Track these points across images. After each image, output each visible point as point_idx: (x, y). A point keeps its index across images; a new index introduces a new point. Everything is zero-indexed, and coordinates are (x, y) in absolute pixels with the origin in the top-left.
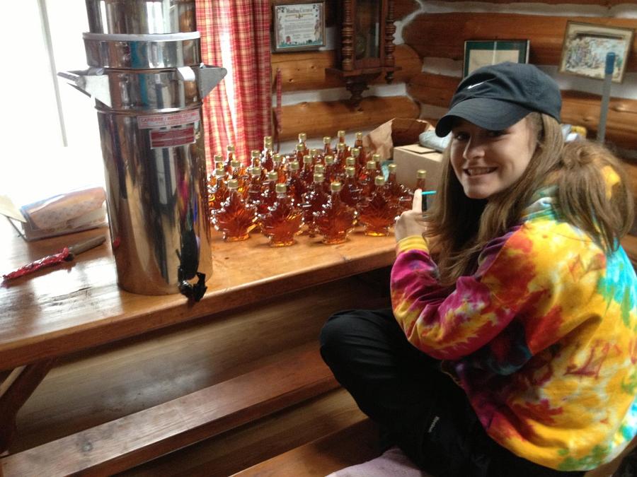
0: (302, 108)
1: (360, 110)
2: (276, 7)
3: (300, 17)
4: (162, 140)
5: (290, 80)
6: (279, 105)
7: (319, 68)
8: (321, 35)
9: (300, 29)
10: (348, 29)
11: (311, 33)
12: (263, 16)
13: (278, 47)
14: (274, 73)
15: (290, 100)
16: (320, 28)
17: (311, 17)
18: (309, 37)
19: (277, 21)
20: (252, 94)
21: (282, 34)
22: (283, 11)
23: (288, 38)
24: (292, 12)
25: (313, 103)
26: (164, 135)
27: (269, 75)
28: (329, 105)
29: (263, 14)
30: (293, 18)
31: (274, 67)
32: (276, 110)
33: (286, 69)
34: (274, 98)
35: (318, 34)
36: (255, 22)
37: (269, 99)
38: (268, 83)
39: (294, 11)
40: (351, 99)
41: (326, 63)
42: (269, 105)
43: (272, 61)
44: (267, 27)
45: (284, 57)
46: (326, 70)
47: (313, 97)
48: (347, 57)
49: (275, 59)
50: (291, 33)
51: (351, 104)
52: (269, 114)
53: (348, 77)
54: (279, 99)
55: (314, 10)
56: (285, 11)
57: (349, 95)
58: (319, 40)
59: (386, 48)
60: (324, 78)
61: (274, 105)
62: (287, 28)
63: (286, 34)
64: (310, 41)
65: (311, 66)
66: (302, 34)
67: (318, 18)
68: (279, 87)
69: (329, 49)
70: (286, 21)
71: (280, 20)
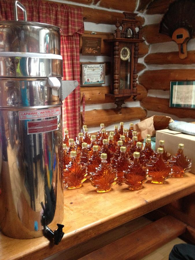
0: (94, 112)
1: (120, 113)
2: (83, 65)
3: (94, 70)
4: (36, 128)
5: (89, 99)
6: (84, 111)
7: (102, 93)
8: (103, 79)
9: (93, 76)
10: (117, 76)
11: (98, 77)
12: (77, 69)
13: (83, 84)
14: (82, 96)
15: (89, 108)
16: (102, 76)
17: (99, 70)
18: (98, 79)
19: (83, 71)
20: (72, 105)
21: (86, 78)
22: (86, 67)
23: (88, 80)
24: (90, 68)
25: (99, 110)
26: (38, 124)
27: (79, 97)
28: (106, 111)
29: (77, 68)
30: (91, 70)
31: (82, 93)
32: (82, 113)
33: (87, 94)
34: (82, 107)
35: (102, 78)
36: (73, 71)
37: (79, 108)
38: (79, 100)
39: (91, 67)
40: (117, 108)
41: (105, 91)
42: (79, 110)
43: (81, 90)
44: (79, 74)
45: (86, 89)
46: (105, 95)
47: (99, 107)
48: (116, 88)
49: (82, 89)
50: (89, 77)
51: (116, 111)
52: (79, 115)
53: (116, 98)
54: (84, 108)
55: (100, 67)
56: (87, 67)
57: (116, 106)
58: (102, 81)
59: (133, 85)
60: (105, 98)
61: (82, 111)
62: (88, 75)
63: (87, 78)
64: (98, 81)
65: (98, 92)
66: (94, 78)
67: (102, 71)
68: (84, 102)
69: (107, 85)
70: (87, 72)
71: (84, 71)
